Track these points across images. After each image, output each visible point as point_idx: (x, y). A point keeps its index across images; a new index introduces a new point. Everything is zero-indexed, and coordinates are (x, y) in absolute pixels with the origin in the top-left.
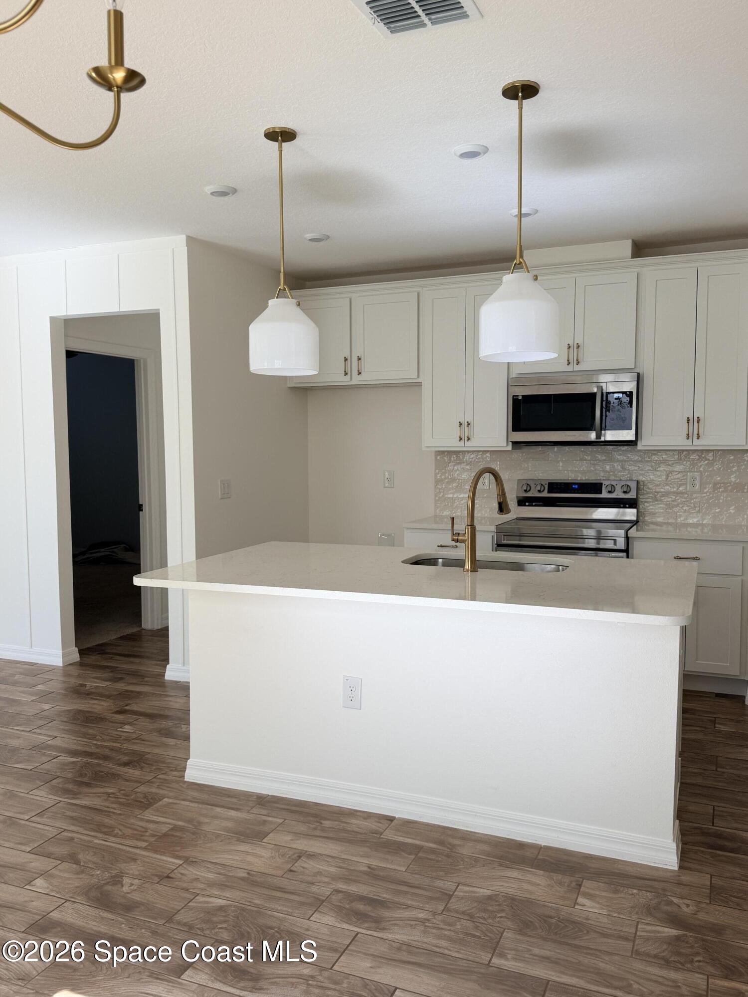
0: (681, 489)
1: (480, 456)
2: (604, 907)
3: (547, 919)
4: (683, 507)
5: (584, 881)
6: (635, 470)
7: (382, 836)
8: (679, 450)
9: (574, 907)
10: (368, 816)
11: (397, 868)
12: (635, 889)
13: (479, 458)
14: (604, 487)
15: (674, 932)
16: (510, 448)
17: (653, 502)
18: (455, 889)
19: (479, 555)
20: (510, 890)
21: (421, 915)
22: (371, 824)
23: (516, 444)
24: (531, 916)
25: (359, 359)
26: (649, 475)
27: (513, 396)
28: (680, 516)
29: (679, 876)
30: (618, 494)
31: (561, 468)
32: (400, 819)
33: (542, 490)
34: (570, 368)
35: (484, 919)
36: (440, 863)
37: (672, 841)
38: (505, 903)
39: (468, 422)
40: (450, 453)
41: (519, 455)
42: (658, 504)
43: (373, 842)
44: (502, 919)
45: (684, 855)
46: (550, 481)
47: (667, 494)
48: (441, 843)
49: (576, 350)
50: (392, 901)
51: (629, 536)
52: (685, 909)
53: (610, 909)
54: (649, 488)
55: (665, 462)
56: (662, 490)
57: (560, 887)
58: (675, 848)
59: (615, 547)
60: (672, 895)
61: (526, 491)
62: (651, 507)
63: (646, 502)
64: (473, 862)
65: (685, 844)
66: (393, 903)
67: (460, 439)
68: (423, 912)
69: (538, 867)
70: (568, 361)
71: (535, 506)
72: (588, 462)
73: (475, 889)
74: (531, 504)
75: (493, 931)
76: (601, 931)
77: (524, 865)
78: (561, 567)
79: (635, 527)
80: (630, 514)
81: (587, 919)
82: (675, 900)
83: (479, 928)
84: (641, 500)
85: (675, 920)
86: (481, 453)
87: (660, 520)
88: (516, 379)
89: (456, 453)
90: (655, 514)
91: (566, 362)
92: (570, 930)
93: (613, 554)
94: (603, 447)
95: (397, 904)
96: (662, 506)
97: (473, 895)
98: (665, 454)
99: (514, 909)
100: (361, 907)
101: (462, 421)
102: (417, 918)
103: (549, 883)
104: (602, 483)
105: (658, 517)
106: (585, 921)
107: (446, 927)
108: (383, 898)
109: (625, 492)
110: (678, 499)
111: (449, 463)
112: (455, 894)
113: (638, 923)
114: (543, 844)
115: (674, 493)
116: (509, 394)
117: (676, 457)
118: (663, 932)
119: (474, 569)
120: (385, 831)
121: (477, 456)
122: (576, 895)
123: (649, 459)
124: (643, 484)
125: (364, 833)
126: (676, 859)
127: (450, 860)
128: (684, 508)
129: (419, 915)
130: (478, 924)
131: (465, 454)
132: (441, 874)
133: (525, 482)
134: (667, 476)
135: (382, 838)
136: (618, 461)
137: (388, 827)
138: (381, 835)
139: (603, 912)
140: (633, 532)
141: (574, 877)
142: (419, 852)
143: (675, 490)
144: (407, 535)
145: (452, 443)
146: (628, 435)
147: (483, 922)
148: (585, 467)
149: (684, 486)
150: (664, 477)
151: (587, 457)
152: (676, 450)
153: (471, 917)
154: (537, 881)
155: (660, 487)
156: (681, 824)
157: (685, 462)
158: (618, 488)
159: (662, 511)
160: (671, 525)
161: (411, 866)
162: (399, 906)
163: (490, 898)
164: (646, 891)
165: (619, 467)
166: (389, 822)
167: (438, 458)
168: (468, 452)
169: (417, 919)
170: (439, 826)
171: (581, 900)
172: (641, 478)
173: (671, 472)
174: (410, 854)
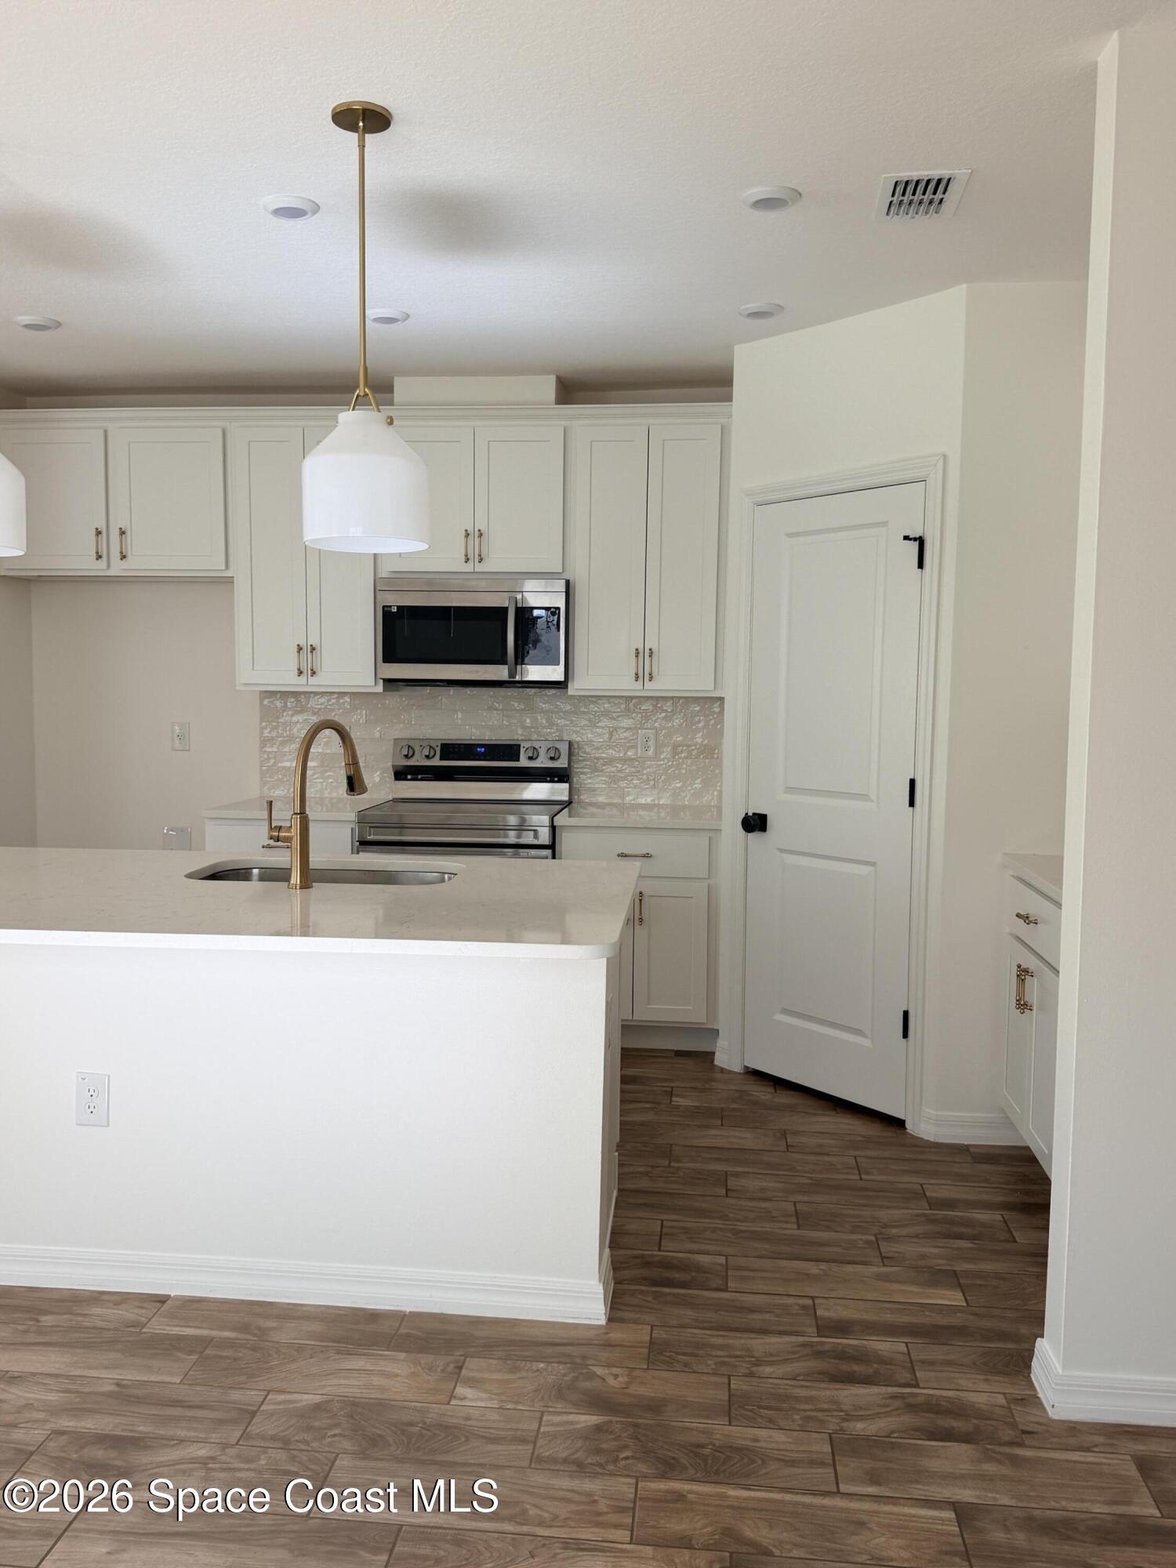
0: (629, 753)
1: (333, 701)
2: (493, 1396)
3: (405, 1428)
4: (632, 780)
5: (468, 1359)
6: (566, 725)
7: (144, 1330)
8: (626, 697)
9: (449, 1403)
10: (122, 1299)
11: (167, 1379)
12: (543, 1362)
13: (333, 704)
14: (522, 750)
15: (593, 1419)
16: (380, 688)
17: (591, 773)
18: (261, 1400)
19: (316, 860)
20: (351, 1390)
21: (203, 1452)
22: (127, 1311)
23: (390, 683)
24: (382, 1427)
25: (122, 533)
26: (586, 734)
27: (384, 607)
28: (629, 794)
29: (607, 1333)
30: (542, 762)
31: (459, 722)
32: (177, 1298)
33: (431, 756)
34: (469, 568)
35: (307, 1443)
36: (240, 1362)
37: (598, 1282)
38: (342, 1413)
39: (311, 646)
40: (285, 695)
41: (396, 699)
42: (598, 776)
43: (129, 1341)
44: (335, 1439)
45: (618, 1302)
46: (445, 742)
47: (611, 762)
48: (245, 1328)
49: (477, 540)
50: (154, 1436)
51: (555, 824)
52: (611, 1381)
53: (503, 1398)
54: (585, 753)
55: (607, 714)
56: (604, 755)
57: (430, 1375)
58: (602, 1291)
59: (536, 842)
60: (595, 1362)
61: (406, 756)
62: (589, 781)
63: (582, 773)
64: (295, 1353)
65: (620, 1283)
66: (155, 1438)
67: (300, 673)
68: (204, 1447)
69: (399, 1348)
70: (466, 556)
71: (422, 780)
72: (499, 712)
73: (295, 1397)
74: (414, 777)
75: (319, 1460)
76: (488, 1435)
77: (375, 1348)
78: (446, 876)
79: (566, 810)
80: (560, 791)
81: (468, 1419)
82: (599, 1371)
83: (297, 1459)
84: (575, 770)
85: (597, 1402)
86: (336, 696)
87: (601, 799)
88: (388, 580)
89: (295, 694)
90: (594, 790)
91: (463, 559)
92: (441, 1440)
93: (533, 852)
94: (521, 690)
95: (163, 1439)
96: (603, 779)
97: (291, 1406)
98: (606, 701)
99: (356, 1420)
100: (99, 1453)
101: (303, 643)
102: (193, 1458)
103: (413, 1370)
104: (519, 746)
105: (600, 795)
106: (463, 1423)
107: (242, 1466)
108: (140, 1432)
109: (552, 759)
110: (626, 769)
111: (284, 711)
112: (262, 1409)
113: (542, 1413)
114: (408, 1309)
115: (620, 760)
116: (378, 602)
117: (623, 706)
118: (578, 1422)
119: (305, 884)
120: (150, 1320)
121: (329, 700)
122: (453, 1384)
123: (586, 710)
124: (578, 746)
125: (116, 1329)
126: (603, 1307)
127: (258, 1355)
128: (634, 782)
129: (198, 1452)
130: (296, 1453)
131: (310, 697)
132: (243, 1378)
133: (405, 743)
134: (611, 734)
135: (145, 1333)
136: (542, 711)
137: (156, 1313)
138: (143, 1328)
139: (492, 1404)
140: (562, 820)
141: (452, 1355)
142: (205, 1349)
143: (621, 755)
144: (211, 829)
145: (289, 680)
146: (555, 673)
147: (303, 1447)
148: (496, 720)
149: (633, 750)
150: (607, 736)
151: (497, 705)
152: (623, 697)
153: (285, 1443)
154: (394, 1370)
155: (601, 751)
156: (614, 1253)
157: (634, 715)
158: (542, 752)
159: (604, 786)
160: (616, 807)
161: (191, 1373)
162: (164, 1442)
163: (317, 1407)
164: (558, 1362)
165: (544, 721)
166: (159, 1305)
167: (265, 702)
168: (316, 694)
169: (193, 1460)
170: (242, 1302)
171: (460, 1390)
172: (575, 738)
173: (616, 729)
174: (191, 1352)
